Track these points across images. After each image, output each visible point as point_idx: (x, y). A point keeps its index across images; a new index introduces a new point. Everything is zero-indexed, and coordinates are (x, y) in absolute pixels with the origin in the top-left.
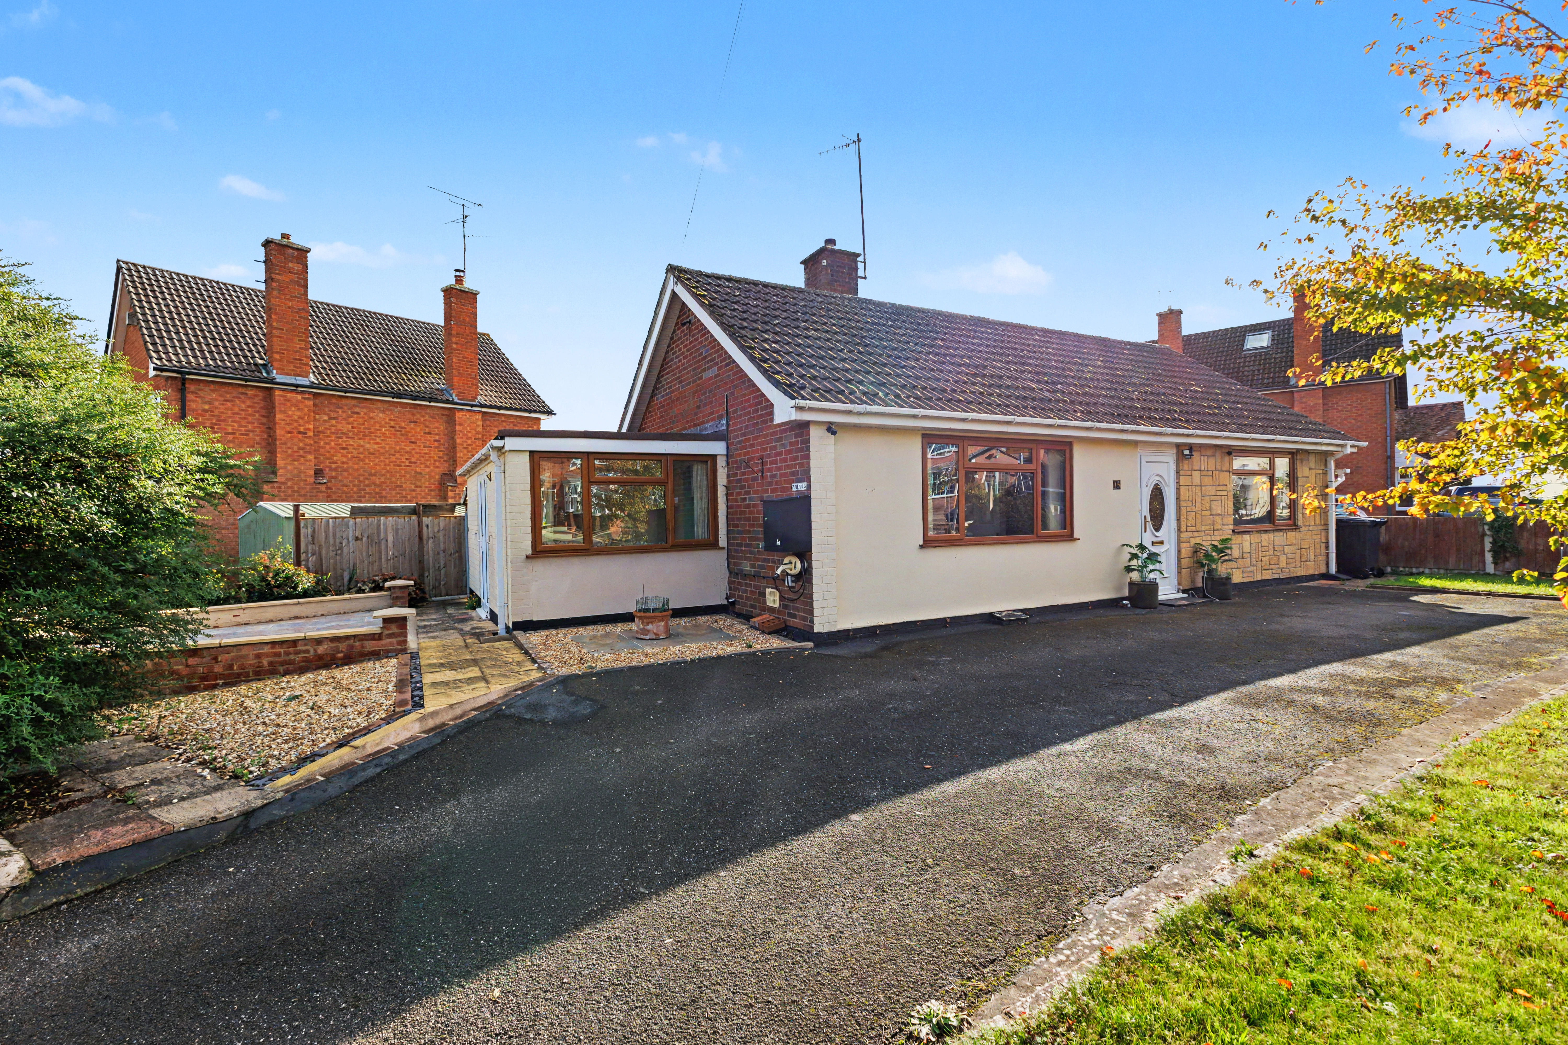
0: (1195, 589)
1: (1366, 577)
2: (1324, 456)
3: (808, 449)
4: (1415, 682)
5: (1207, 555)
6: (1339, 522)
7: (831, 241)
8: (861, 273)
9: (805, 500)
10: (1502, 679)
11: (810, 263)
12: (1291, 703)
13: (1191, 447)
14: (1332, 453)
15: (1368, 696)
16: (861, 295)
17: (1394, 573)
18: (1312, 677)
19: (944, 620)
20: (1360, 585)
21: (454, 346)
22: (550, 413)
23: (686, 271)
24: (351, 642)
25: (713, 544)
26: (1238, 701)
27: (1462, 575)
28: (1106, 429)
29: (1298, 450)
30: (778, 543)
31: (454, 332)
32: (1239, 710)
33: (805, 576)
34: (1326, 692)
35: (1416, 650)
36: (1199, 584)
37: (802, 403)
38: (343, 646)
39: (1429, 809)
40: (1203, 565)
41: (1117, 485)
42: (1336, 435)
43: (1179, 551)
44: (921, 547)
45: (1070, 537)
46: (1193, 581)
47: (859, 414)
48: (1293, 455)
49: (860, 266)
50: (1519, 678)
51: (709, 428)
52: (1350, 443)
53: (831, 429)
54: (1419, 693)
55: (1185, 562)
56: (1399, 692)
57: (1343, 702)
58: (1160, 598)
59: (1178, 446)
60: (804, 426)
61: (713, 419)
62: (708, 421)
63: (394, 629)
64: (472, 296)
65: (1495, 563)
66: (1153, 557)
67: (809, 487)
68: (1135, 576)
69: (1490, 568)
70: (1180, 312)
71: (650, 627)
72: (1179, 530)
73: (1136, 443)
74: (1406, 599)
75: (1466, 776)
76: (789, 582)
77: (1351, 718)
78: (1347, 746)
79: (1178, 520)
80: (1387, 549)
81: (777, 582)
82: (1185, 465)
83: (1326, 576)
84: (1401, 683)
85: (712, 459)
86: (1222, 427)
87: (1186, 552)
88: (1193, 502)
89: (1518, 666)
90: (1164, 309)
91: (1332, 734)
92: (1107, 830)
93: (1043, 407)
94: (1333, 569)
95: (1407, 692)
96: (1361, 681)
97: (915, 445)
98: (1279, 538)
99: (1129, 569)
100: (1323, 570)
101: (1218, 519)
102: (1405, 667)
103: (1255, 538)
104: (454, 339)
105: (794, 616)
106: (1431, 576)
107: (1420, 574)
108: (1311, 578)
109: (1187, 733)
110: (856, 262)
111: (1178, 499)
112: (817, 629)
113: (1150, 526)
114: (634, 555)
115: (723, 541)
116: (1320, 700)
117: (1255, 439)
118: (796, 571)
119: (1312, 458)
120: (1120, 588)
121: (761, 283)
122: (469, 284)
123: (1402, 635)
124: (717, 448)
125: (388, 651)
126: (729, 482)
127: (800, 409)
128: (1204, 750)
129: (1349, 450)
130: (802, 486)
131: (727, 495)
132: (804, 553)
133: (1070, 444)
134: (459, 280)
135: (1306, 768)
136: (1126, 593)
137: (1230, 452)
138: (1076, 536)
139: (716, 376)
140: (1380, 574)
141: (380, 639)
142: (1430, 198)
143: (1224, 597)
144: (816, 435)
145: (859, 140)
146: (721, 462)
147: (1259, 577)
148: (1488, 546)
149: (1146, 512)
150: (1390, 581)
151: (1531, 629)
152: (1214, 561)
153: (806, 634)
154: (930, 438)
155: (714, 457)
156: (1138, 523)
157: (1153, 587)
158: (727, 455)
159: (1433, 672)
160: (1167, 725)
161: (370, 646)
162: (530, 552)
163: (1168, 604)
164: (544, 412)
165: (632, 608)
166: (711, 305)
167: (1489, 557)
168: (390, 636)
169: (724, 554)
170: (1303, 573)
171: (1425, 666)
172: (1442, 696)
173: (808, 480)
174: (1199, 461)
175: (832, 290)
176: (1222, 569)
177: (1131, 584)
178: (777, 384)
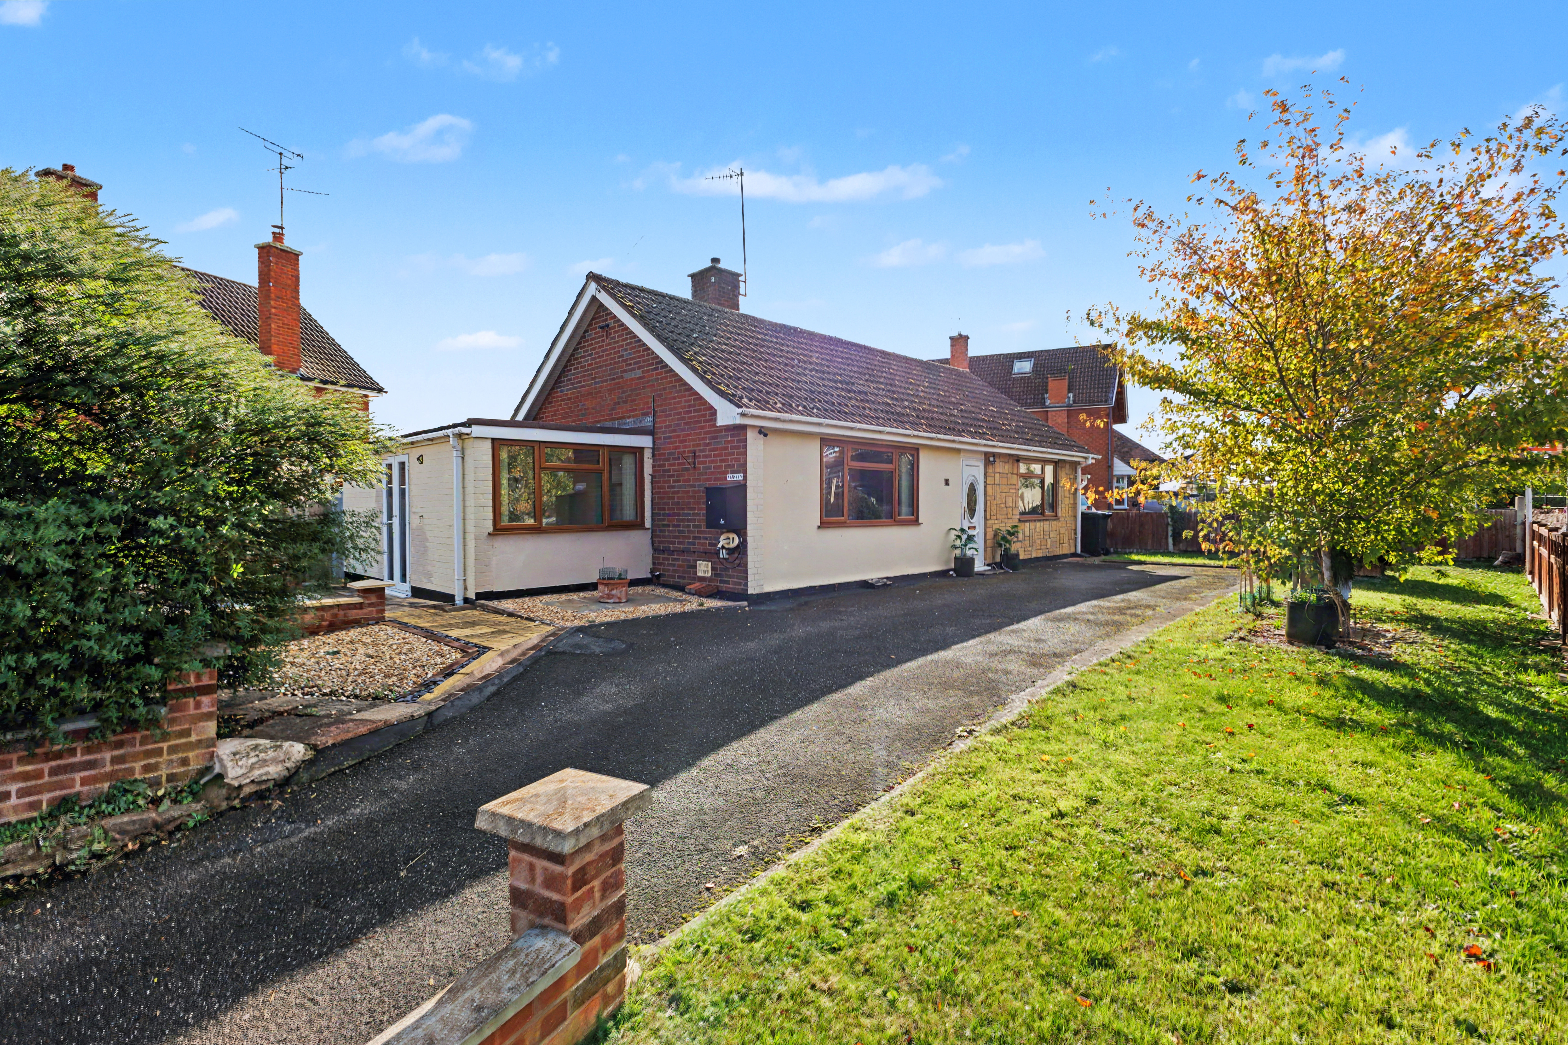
0: (996, 564)
1: (1098, 555)
2: (1074, 465)
3: (745, 447)
4: (1135, 607)
5: (1004, 538)
6: (1083, 514)
7: (715, 260)
8: (742, 291)
9: (742, 487)
10: (1178, 604)
11: (698, 279)
12: (1076, 619)
13: (994, 455)
14: (1079, 463)
15: (1114, 614)
16: (742, 310)
17: (1116, 552)
18: (1083, 607)
19: (833, 585)
20: (1097, 560)
21: (273, 310)
22: (380, 390)
23: (606, 280)
24: (335, 611)
25: (638, 525)
26: (1047, 620)
27: (1154, 554)
28: (943, 439)
29: (1060, 460)
30: (722, 522)
31: (273, 296)
32: (1050, 624)
33: (741, 550)
34: (1092, 613)
35: (1134, 593)
36: (998, 559)
37: (745, 410)
38: (327, 615)
39: (1148, 650)
40: (1000, 545)
41: (947, 483)
42: (1082, 449)
43: (985, 534)
44: (819, 527)
45: (916, 522)
46: (994, 557)
47: (784, 421)
48: (1057, 464)
49: (742, 285)
50: (1186, 604)
51: (630, 423)
52: (1092, 456)
53: (763, 432)
54: (1139, 612)
55: (989, 543)
56: (1129, 612)
57: (1101, 618)
58: (976, 570)
59: (986, 454)
60: (743, 428)
61: (634, 416)
62: (629, 417)
63: (373, 599)
64: (293, 257)
65: (1174, 545)
66: (970, 538)
67: (745, 478)
68: (958, 552)
69: (1171, 547)
70: (967, 338)
71: (614, 592)
72: (985, 519)
73: (958, 451)
74: (1124, 569)
75: (1162, 639)
76: (723, 554)
77: (1107, 624)
78: (1108, 635)
79: (985, 511)
80: (1112, 535)
81: (711, 555)
82: (991, 470)
83: (1074, 555)
84: (1129, 608)
85: (638, 452)
86: (1013, 440)
87: (990, 535)
88: (994, 496)
89: (1185, 599)
90: (955, 334)
91: (1100, 631)
92: (1006, 672)
93: (900, 420)
94: (1079, 551)
95: (1133, 611)
96: (1108, 608)
97: (816, 445)
98: (1046, 525)
99: (955, 547)
100: (1072, 550)
101: (1010, 510)
102: (1129, 601)
103: (1032, 525)
104: (272, 303)
105: (727, 582)
106: (1138, 553)
107: (1131, 553)
108: (1065, 556)
109: (1026, 635)
110: (738, 281)
111: (985, 494)
112: (750, 591)
113: (967, 515)
114: (579, 534)
115: (648, 523)
116: (1091, 617)
117: (1035, 451)
118: (733, 545)
119: (1068, 466)
120: (947, 562)
121: (667, 295)
122: (289, 243)
123: (1126, 587)
124: (645, 441)
125: (369, 619)
126: (654, 471)
127: (743, 415)
128: (1038, 640)
129: (1090, 461)
130: (739, 477)
131: (652, 482)
132: (741, 531)
133: (917, 450)
134: (278, 237)
135: (1092, 644)
136: (952, 566)
137: (1018, 459)
138: (920, 521)
139: (640, 378)
140: (1107, 553)
141: (361, 608)
142: (1149, 320)
143: (1014, 568)
144: (751, 435)
145: (742, 174)
146: (648, 454)
147: (1034, 555)
148: (1170, 533)
149: (965, 505)
150: (1114, 558)
151: (1192, 582)
152: (1009, 542)
153: (742, 595)
154: (826, 441)
155: (641, 449)
156: (960, 511)
157: (971, 561)
158: (653, 449)
159: (1144, 602)
160: (1014, 632)
161: (354, 614)
162: (491, 530)
163: (981, 574)
164: (374, 389)
165: (594, 578)
166: (641, 316)
167: (1170, 540)
168: (370, 605)
169: (649, 534)
170: (1062, 552)
171: (1139, 600)
172: (1149, 612)
173: (745, 472)
174: (999, 466)
175: (719, 304)
176: (1014, 547)
177: (956, 558)
178: (722, 394)
